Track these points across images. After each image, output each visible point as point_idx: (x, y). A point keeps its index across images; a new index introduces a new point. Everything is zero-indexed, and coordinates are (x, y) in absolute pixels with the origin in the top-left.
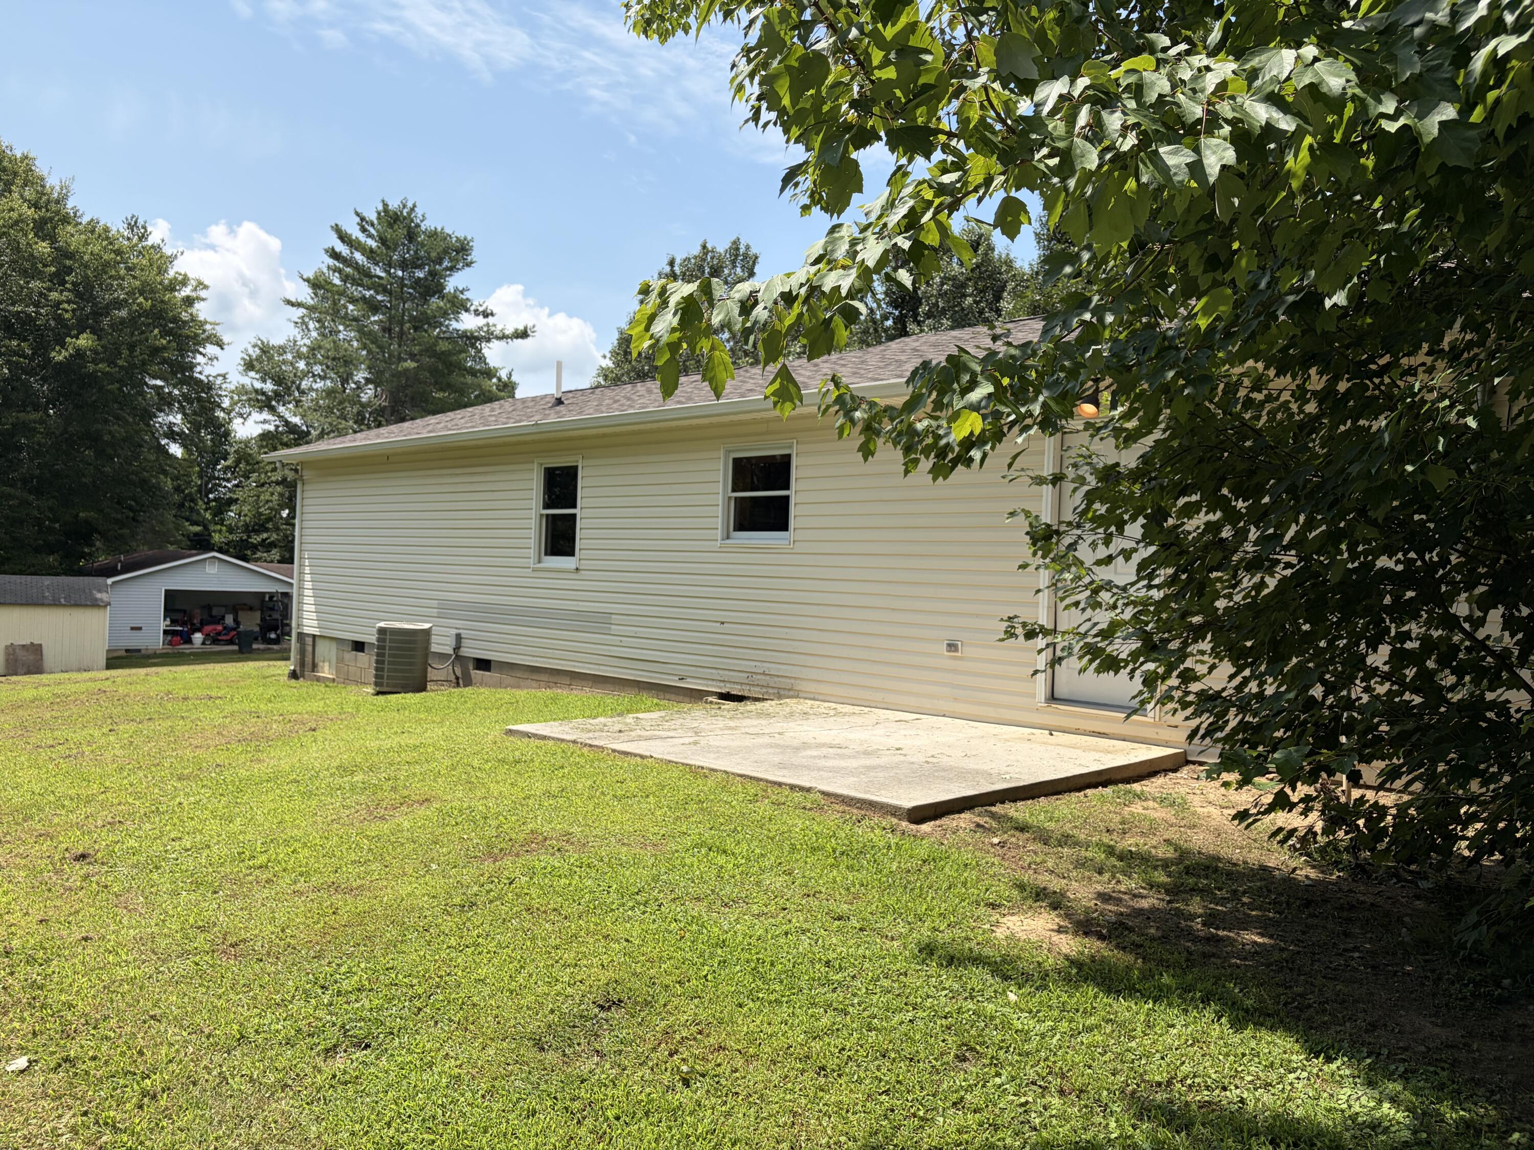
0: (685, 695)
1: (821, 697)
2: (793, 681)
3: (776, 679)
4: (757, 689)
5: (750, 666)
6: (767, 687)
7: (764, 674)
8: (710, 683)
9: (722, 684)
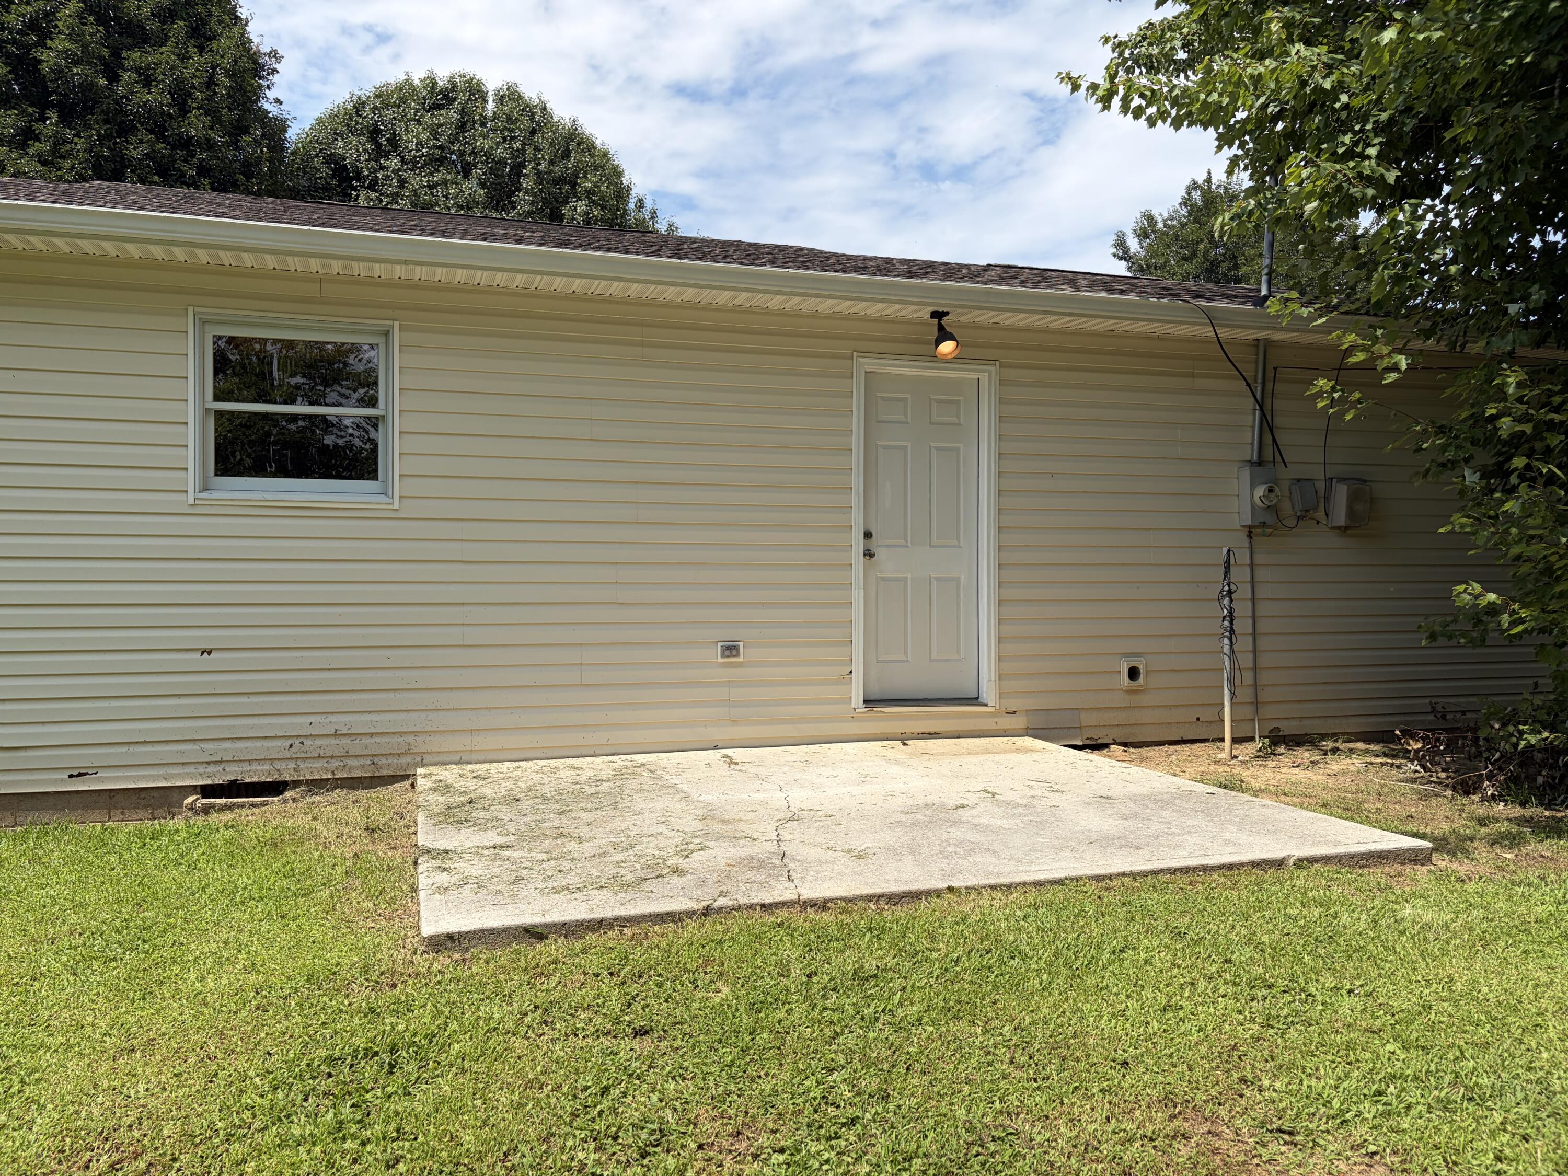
0: (86, 807)
1: (475, 757)
2: (410, 739)
3: (367, 741)
4: (318, 764)
5: (298, 726)
6: (347, 756)
7: (336, 735)
8: (191, 769)
9: (211, 769)
